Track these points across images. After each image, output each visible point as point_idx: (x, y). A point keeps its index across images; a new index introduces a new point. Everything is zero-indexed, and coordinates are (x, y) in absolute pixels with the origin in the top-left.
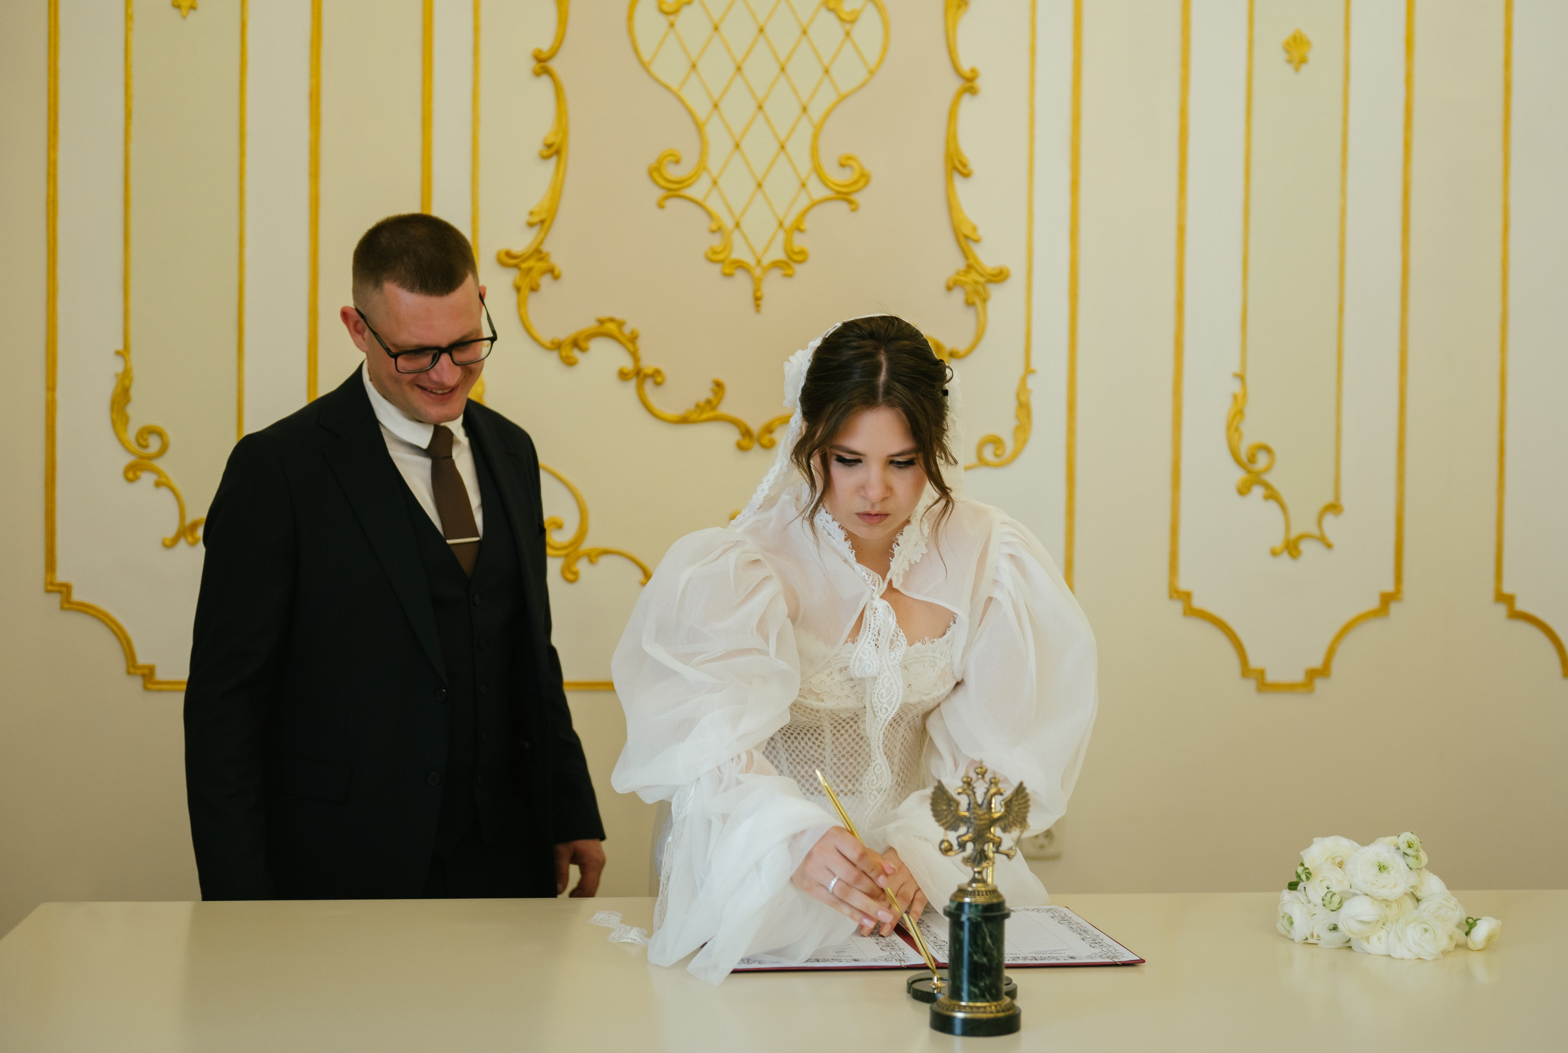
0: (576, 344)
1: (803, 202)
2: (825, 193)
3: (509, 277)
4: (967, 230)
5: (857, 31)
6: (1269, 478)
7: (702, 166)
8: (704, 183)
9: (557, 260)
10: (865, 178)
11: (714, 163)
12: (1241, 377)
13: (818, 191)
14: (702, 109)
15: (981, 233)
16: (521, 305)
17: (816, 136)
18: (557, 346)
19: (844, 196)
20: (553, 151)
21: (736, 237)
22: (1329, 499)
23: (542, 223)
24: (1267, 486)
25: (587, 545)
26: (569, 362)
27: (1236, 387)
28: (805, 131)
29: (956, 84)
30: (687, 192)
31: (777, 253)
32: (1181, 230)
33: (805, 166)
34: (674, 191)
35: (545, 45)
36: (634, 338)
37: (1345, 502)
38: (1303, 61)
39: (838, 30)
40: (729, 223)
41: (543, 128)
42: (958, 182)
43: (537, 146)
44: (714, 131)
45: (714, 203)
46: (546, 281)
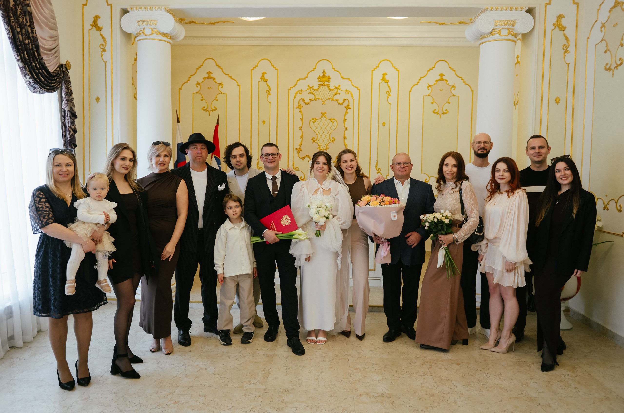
0: (304, 158)
1: (328, 142)
2: (331, 141)
3: (297, 151)
4: (346, 145)
5: (334, 124)
6: (380, 172)
7: (317, 139)
8: (317, 140)
9: (302, 149)
10: (335, 140)
11: (318, 138)
12: (377, 161)
13: (330, 141)
14: (317, 133)
15: (348, 145)
16: (298, 154)
17: (329, 135)
18: (302, 158)
19: (332, 142)
20: (301, 138)
21: (321, 146)
22: (387, 174)
23: (300, 145)
24: (380, 173)
25: (305, 179)
26: (303, 160)
27: (377, 162)
28: (328, 135)
29: (345, 129)
30: (316, 142)
31: (325, 148)
32: (370, 144)
33: (328, 138)
34: (314, 141)
35: (301, 127)
36: (310, 157)
37: (389, 175)
38: (385, 125)
39: (332, 124)
40: (320, 145)
41: (300, 135)
42: (345, 140)
43: (300, 137)
44: (318, 135)
45: (318, 143)
46: (301, 151)
